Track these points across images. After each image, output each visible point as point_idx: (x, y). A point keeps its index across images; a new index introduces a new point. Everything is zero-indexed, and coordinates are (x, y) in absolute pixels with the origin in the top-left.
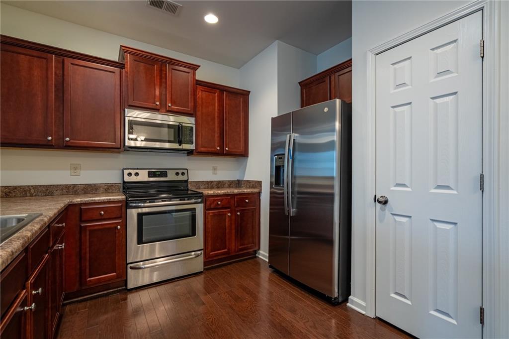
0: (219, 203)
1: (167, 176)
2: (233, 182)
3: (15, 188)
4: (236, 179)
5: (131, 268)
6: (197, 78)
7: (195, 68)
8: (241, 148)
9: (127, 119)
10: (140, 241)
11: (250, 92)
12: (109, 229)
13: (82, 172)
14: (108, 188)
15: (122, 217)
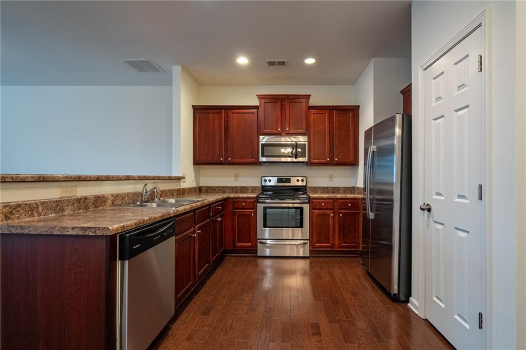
0: (323, 205)
1: (290, 182)
2: (347, 188)
3: (210, 187)
4: (352, 186)
5: (260, 242)
6: (310, 105)
7: (308, 97)
8: (351, 158)
9: (260, 143)
10: (265, 226)
11: (359, 106)
12: (247, 215)
13: (240, 178)
14: (253, 189)
15: (255, 208)
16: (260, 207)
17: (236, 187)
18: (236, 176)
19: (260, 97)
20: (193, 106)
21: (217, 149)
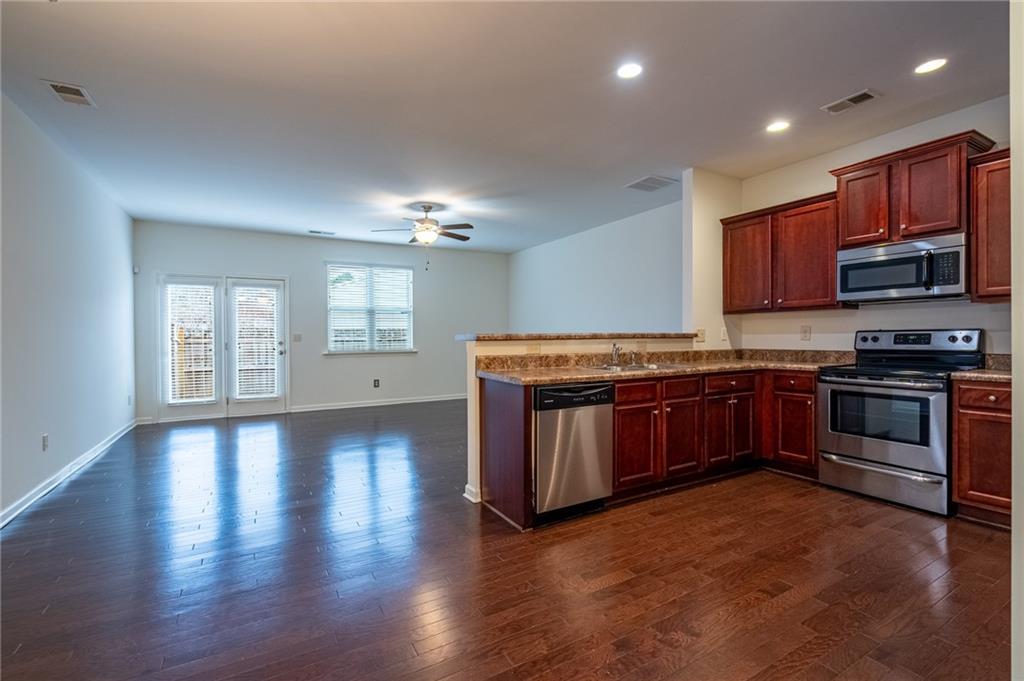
0: (992, 398)
1: (929, 343)
5: (822, 457)
9: (839, 264)
10: (834, 428)
12: (800, 402)
13: (813, 335)
15: (813, 391)
16: (825, 390)
17: (804, 351)
18: (806, 331)
19: (838, 173)
20: (721, 220)
21: (760, 284)
